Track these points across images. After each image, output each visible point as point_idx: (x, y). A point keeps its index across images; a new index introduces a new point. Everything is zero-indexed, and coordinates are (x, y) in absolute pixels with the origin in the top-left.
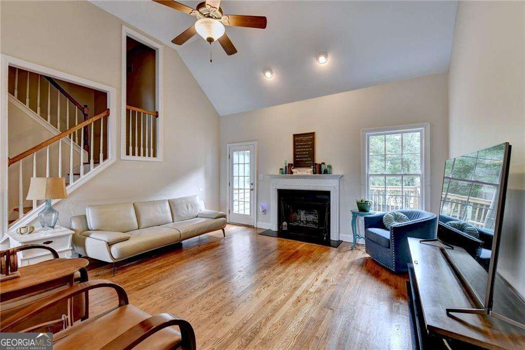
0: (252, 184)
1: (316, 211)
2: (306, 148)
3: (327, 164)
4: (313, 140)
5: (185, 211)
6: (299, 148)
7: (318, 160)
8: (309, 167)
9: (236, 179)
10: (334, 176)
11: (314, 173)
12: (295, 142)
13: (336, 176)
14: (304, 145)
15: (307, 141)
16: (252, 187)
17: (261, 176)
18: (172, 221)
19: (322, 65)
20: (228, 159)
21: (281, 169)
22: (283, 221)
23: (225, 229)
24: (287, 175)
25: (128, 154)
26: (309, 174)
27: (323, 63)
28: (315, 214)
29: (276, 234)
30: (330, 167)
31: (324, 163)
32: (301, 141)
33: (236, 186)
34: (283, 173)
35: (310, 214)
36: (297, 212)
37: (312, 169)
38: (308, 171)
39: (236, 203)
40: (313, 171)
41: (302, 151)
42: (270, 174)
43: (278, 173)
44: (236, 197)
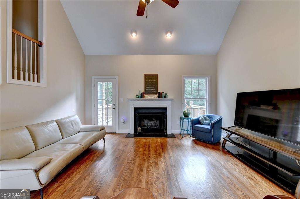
0: (114, 105)
1: (154, 119)
2: (152, 83)
3: (165, 93)
4: (157, 79)
5: (72, 128)
6: (148, 83)
7: (160, 90)
8: (156, 94)
9: (100, 101)
10: (169, 99)
11: (159, 98)
12: (145, 79)
13: (170, 99)
14: (151, 81)
15: (153, 79)
16: (114, 107)
17: (121, 100)
18: (62, 138)
19: (168, 38)
20: (93, 88)
21: (136, 95)
22: (138, 127)
24: (142, 99)
25: (13, 78)
26: (156, 98)
27: (169, 37)
28: (154, 121)
29: (133, 136)
30: (166, 94)
31: (163, 92)
32: (149, 79)
34: (139, 98)
35: (151, 121)
36: (143, 121)
37: (157, 96)
38: (155, 97)
40: (158, 96)
41: (150, 85)
42: (128, 98)
43: (134, 97)
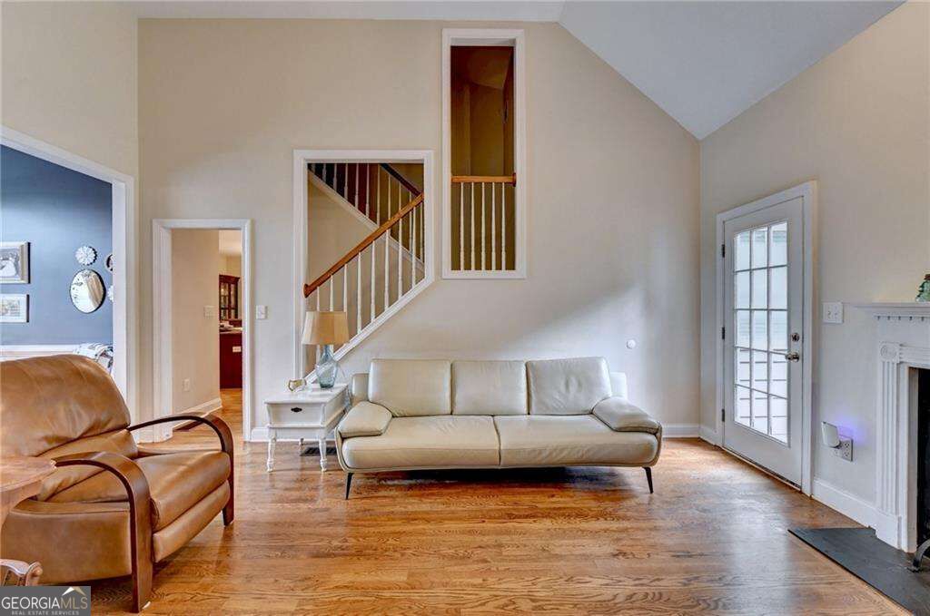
0: (796, 339)
9: (742, 317)
16: (796, 346)
17: (832, 310)
18: (525, 410)
20: (719, 260)
21: (927, 277)
23: (653, 469)
25: (456, 266)
33: (742, 341)
39: (742, 393)
44: (742, 372)
